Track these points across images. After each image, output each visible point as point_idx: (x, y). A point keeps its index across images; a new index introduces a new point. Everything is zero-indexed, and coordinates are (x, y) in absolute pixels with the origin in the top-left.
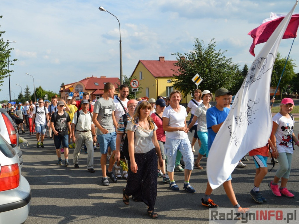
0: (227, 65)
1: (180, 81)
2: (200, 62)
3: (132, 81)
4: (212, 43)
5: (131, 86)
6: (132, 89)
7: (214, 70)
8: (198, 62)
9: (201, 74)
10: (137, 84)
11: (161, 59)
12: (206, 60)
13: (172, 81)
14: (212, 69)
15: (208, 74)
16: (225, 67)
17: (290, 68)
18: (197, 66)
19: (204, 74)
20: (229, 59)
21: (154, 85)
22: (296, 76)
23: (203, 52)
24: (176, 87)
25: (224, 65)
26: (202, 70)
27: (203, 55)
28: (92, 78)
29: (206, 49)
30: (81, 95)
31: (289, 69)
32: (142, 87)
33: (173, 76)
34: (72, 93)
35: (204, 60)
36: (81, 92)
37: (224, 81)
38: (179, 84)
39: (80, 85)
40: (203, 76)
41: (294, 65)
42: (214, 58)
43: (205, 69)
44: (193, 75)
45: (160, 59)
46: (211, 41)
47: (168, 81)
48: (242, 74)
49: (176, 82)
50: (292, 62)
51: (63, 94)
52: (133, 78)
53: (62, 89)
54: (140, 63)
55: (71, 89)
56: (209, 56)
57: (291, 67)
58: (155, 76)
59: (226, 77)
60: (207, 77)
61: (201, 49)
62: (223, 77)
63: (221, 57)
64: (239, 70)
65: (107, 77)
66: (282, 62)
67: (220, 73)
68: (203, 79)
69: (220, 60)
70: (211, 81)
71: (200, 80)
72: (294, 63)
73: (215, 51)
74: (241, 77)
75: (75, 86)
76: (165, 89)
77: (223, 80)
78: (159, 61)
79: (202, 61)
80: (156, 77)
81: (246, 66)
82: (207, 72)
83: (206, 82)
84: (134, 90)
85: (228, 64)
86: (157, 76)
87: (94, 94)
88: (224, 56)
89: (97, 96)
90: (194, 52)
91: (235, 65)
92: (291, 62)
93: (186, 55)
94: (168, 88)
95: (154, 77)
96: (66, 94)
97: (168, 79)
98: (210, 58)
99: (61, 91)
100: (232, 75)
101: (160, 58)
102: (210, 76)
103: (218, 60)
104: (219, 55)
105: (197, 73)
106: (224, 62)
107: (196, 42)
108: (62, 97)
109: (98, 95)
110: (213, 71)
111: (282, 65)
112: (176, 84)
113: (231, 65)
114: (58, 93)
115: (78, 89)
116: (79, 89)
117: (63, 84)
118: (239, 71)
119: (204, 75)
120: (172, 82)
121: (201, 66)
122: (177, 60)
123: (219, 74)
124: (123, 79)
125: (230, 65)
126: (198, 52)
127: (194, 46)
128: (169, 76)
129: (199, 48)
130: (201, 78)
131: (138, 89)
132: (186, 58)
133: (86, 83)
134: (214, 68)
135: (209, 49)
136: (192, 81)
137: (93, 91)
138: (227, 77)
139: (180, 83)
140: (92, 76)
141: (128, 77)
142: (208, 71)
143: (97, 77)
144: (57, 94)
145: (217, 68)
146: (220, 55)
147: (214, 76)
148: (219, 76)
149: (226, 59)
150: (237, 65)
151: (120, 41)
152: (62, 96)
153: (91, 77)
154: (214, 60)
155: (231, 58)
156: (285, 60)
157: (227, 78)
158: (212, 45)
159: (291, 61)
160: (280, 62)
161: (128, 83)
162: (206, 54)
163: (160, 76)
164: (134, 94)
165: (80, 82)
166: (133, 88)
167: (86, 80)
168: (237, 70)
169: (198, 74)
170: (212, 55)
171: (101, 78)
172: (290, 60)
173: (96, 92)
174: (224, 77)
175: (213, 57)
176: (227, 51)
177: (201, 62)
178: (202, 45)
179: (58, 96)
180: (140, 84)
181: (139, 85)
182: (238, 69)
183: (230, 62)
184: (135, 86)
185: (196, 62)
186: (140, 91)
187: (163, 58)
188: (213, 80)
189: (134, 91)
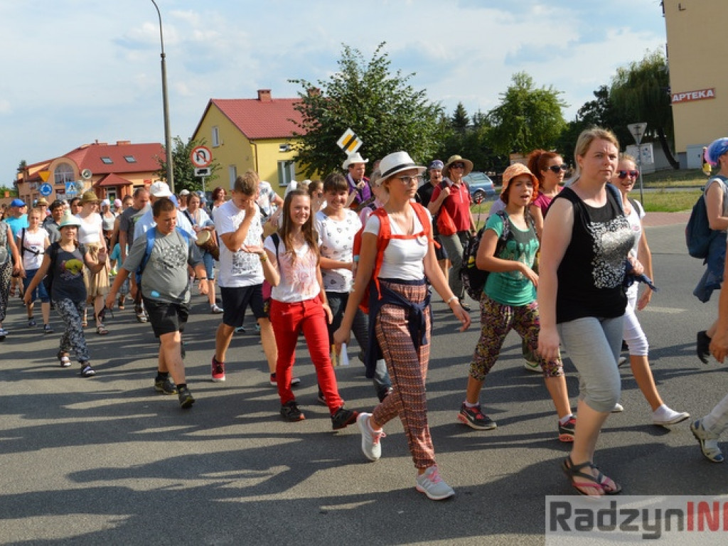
0: (418, 107)
1: (308, 148)
2: (355, 101)
3: (194, 151)
4: (380, 55)
5: (193, 163)
6: (196, 170)
7: (388, 120)
8: (349, 102)
9: (357, 130)
10: (208, 158)
11: (262, 95)
12: (368, 96)
13: (291, 148)
14: (383, 117)
15: (373, 129)
16: (413, 110)
17: (555, 110)
18: (347, 111)
19: (363, 129)
20: (419, 91)
21: (248, 159)
22: (568, 129)
23: (360, 78)
24: (300, 161)
25: (409, 106)
26: (359, 119)
27: (361, 85)
28: (95, 146)
29: (367, 70)
30: (70, 188)
31: (554, 113)
32: (219, 164)
33: (292, 135)
34: (47, 186)
35: (361, 97)
36: (70, 180)
37: (410, 143)
38: (307, 153)
39: (67, 165)
40: (364, 135)
41: (561, 103)
42: (386, 91)
43: (366, 117)
44: (340, 133)
45: (259, 95)
46: (378, 51)
47: (282, 147)
48: (454, 125)
49: (300, 150)
50: (559, 97)
51: (25, 189)
52: (197, 144)
53: (21, 176)
54: (213, 106)
55: (43, 175)
56: (374, 86)
57: (557, 108)
58: (250, 137)
59: (416, 135)
60: (373, 135)
61: (355, 71)
62: (408, 135)
63: (403, 88)
64: (446, 116)
65: (132, 143)
66: (537, 97)
67: (401, 125)
68: (362, 140)
69: (400, 96)
70: (381, 144)
71: (357, 142)
72: (563, 100)
73: (389, 74)
74: (450, 134)
75: (52, 168)
76: (276, 167)
77: (406, 141)
78: (259, 99)
79: (358, 98)
80: (253, 140)
81: (460, 107)
82: (371, 124)
83: (370, 149)
84: (201, 172)
85: (419, 103)
86: (254, 137)
87: (102, 186)
88: (409, 87)
89: (109, 189)
90: (339, 78)
91: (435, 105)
92: (556, 96)
93: (320, 83)
94: (283, 165)
95: (249, 139)
96: (32, 188)
97: (283, 143)
98: (376, 91)
99: (19, 183)
100: (429, 129)
101: (260, 92)
102: (380, 134)
103: (396, 95)
104: (397, 84)
105: (348, 127)
106: (411, 99)
107: (345, 53)
108: (23, 196)
109: (111, 187)
110: (384, 121)
111: (537, 103)
112: (300, 154)
113: (427, 105)
114: (10, 186)
115: (61, 173)
116: (64, 174)
117: (23, 163)
118: (444, 119)
119: (365, 132)
120: (290, 150)
121: (356, 111)
122: (299, 97)
123: (399, 128)
124: (173, 146)
125: (424, 106)
126: (348, 77)
127: (339, 62)
128: (283, 135)
129: (351, 68)
130: (357, 139)
131: (209, 169)
132: (322, 92)
133: (80, 158)
134: (388, 115)
135: (373, 70)
136: (336, 145)
137: (98, 179)
138: (418, 134)
139: (309, 151)
140: (95, 142)
141: (186, 142)
142: (373, 121)
143: (109, 144)
144: (8, 190)
145: (394, 113)
146: (400, 84)
147: (389, 134)
148: (400, 132)
149: (413, 92)
150: (438, 106)
151: (163, 56)
152: (21, 194)
153: (93, 144)
154: (387, 96)
155: (425, 90)
156: (544, 92)
157: (417, 137)
158: (381, 58)
159: (555, 94)
160: (534, 98)
161: (185, 156)
162: (369, 81)
163: (263, 136)
164: (201, 182)
165: (67, 156)
166: (198, 167)
167: (80, 153)
168: (439, 116)
169: (352, 128)
170: (380, 84)
171: (117, 145)
172: (552, 93)
173: (107, 181)
174: (410, 136)
175: (383, 89)
176: (414, 74)
177: (357, 100)
178: (358, 61)
179: (13, 195)
180: (213, 158)
181: (211, 160)
182: (442, 114)
183: (423, 99)
184: (201, 163)
185: (345, 102)
186: (215, 174)
187: (268, 92)
188: (386, 143)
189: (201, 175)
